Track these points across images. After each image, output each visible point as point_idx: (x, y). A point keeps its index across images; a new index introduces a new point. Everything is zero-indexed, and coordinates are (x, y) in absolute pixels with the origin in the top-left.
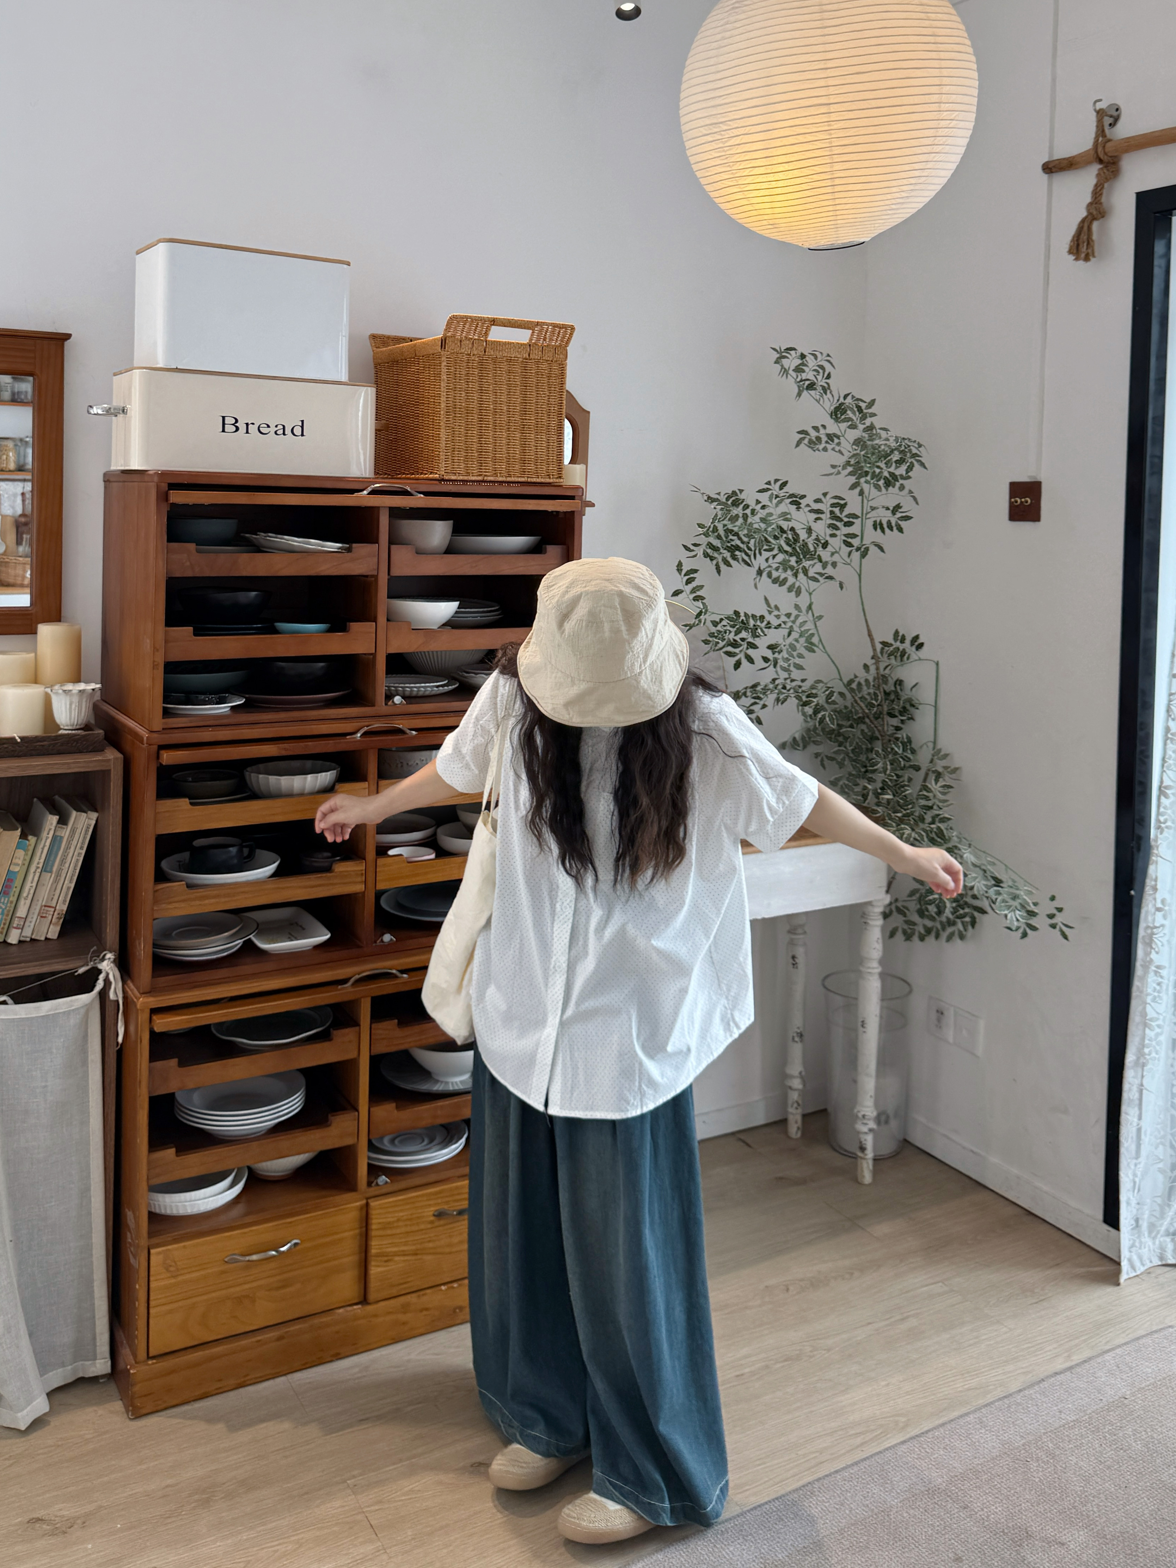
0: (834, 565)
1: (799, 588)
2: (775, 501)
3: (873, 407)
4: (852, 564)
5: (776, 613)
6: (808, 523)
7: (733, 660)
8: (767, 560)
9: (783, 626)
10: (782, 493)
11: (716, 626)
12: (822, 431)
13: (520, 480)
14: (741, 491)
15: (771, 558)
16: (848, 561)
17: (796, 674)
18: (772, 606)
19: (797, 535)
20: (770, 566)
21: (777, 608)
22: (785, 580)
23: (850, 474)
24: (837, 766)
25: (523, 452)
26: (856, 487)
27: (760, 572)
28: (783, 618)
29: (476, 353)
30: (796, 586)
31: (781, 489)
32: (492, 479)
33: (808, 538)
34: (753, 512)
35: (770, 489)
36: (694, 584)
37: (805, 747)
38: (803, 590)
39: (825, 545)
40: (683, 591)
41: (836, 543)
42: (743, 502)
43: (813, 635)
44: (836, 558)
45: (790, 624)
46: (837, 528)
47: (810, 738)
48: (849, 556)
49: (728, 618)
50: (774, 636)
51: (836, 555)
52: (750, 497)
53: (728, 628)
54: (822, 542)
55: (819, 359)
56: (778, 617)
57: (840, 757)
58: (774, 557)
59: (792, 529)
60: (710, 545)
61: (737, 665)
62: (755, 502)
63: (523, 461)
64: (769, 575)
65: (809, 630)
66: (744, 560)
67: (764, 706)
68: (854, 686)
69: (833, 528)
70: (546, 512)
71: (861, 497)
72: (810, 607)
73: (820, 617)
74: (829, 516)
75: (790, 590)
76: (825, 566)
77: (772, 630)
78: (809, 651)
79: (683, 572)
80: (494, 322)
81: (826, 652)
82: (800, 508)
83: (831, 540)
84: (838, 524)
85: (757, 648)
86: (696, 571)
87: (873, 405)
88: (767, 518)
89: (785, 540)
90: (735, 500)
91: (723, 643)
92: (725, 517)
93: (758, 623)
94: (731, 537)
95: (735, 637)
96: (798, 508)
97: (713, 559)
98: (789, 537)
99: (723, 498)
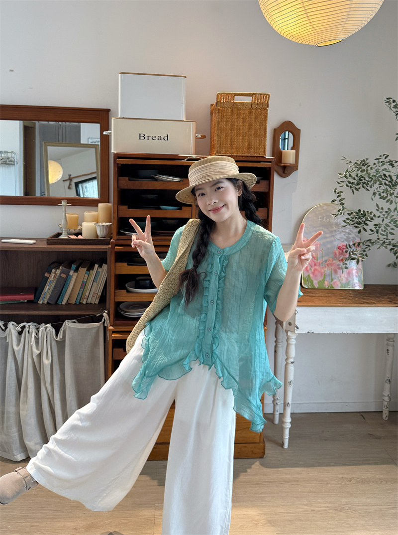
1: (392, 201)
5: (381, 211)
7: (358, 230)
8: (377, 189)
9: (382, 216)
10: (385, 161)
11: (350, 215)
13: (248, 155)
14: (367, 159)
17: (390, 237)
18: (380, 208)
19: (392, 178)
21: (382, 209)
25: (249, 144)
27: (374, 194)
29: (229, 107)
31: (386, 158)
34: (371, 168)
35: (380, 159)
36: (340, 198)
38: (394, 202)
40: (336, 200)
43: (397, 221)
45: (386, 216)
49: (356, 213)
50: (377, 221)
52: (371, 162)
53: (356, 216)
58: (380, 187)
59: (389, 176)
60: (349, 182)
61: (359, 232)
62: (373, 164)
63: (249, 148)
65: (395, 219)
67: (370, 249)
72: (396, 209)
75: (387, 202)
77: (377, 218)
79: (337, 192)
80: (236, 94)
85: (368, 225)
86: (342, 192)
88: (377, 171)
89: (387, 180)
90: (364, 163)
91: (353, 223)
92: (358, 170)
93: (369, 215)
94: (362, 179)
95: (359, 220)
96: (393, 167)
97: (351, 187)
98: (389, 179)
99: (359, 162)
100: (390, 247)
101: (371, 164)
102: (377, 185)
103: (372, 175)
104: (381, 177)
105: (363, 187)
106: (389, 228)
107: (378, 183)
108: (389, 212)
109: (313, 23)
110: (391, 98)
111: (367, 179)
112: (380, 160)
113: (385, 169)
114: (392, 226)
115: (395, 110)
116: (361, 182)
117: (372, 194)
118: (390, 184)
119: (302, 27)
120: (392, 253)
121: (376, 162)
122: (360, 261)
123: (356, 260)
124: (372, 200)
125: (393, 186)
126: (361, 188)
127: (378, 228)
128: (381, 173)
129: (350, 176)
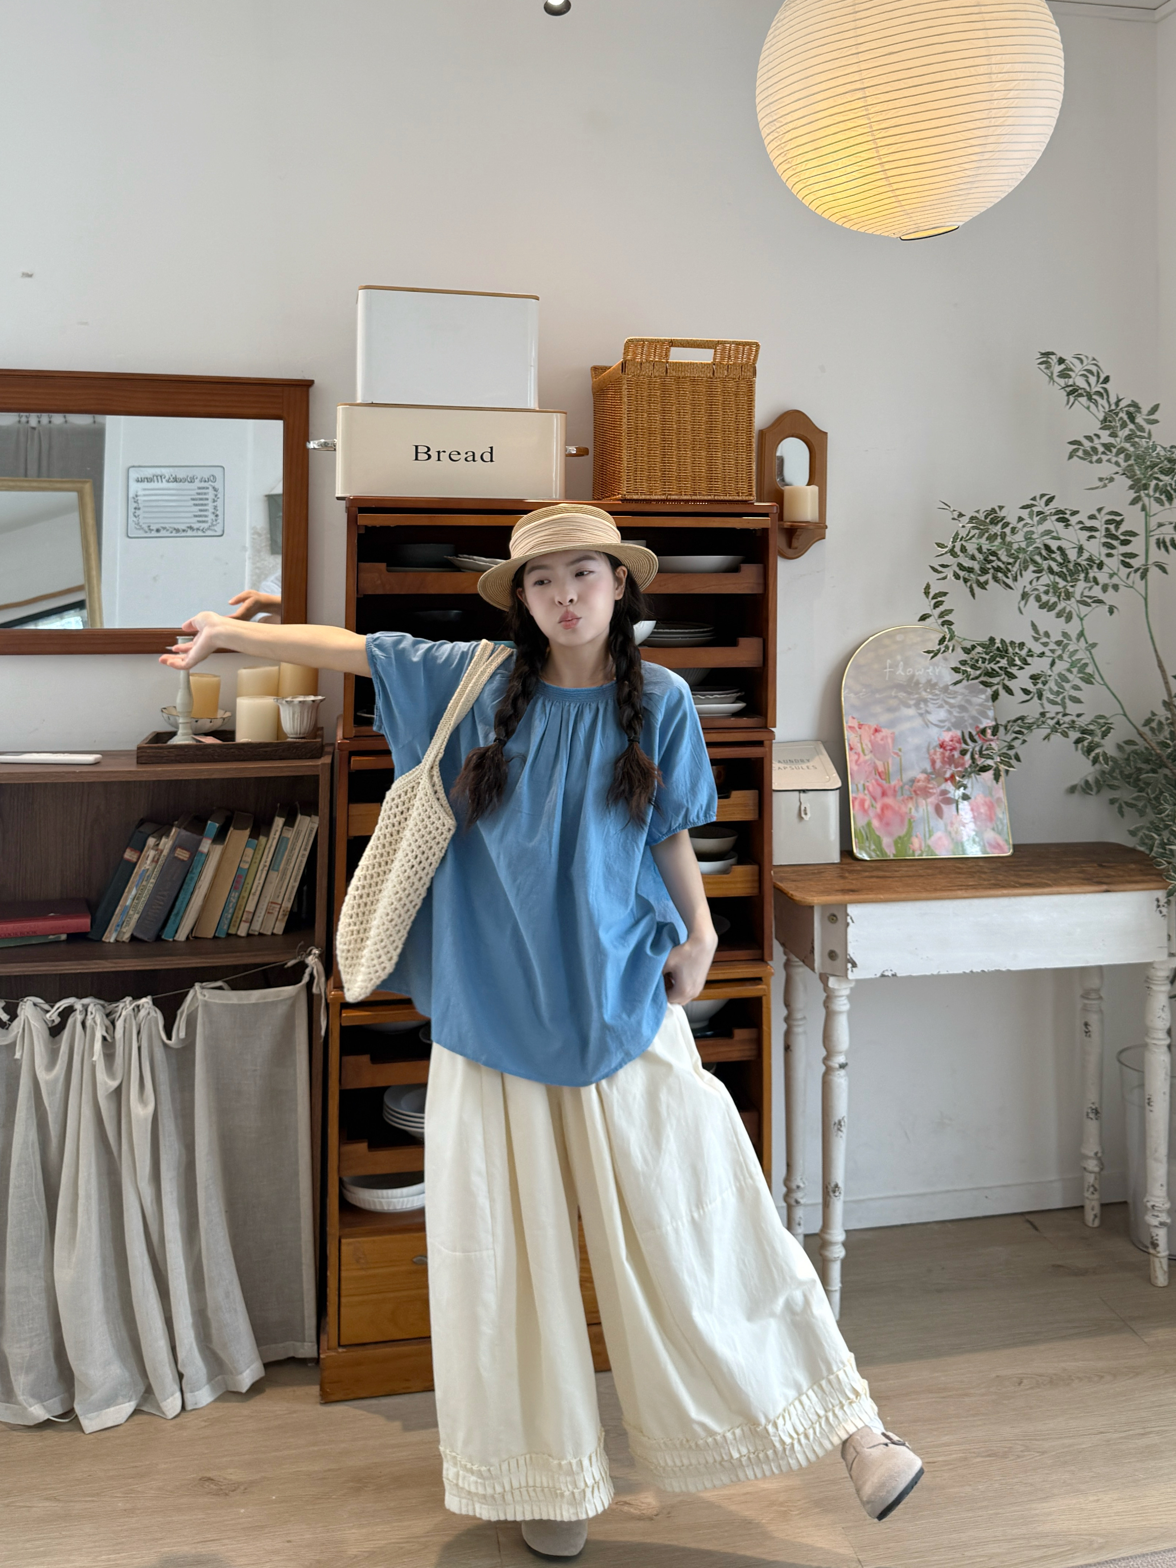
0: (1116, 587)
1: (1070, 613)
2: (1036, 519)
3: (1157, 413)
4: (1135, 586)
5: (1044, 640)
6: (1079, 541)
7: (990, 691)
8: (1031, 583)
9: (1048, 653)
10: (1047, 510)
11: (968, 654)
12: (1096, 441)
13: (706, 498)
14: (1001, 508)
15: (1035, 580)
16: (1130, 582)
17: (1073, 708)
18: (1041, 632)
19: (1066, 555)
20: (1037, 589)
21: (1047, 635)
22: (1055, 605)
23: (1131, 487)
24: (1137, 813)
25: (710, 470)
26: (1137, 502)
27: (1025, 596)
28: (1052, 646)
29: (657, 374)
30: (1067, 611)
31: (1047, 504)
32: (676, 497)
33: (1078, 558)
34: (1014, 531)
35: (1034, 505)
36: (941, 609)
37: (1098, 791)
38: (1074, 616)
39: (1100, 566)
40: (930, 616)
41: (1112, 564)
42: (1002, 519)
43: (1086, 665)
44: (1115, 580)
45: (1059, 652)
46: (1112, 547)
47: (1104, 781)
48: (1128, 577)
49: (982, 646)
50: (1038, 665)
51: (1115, 576)
52: (1011, 514)
53: (984, 656)
54: (1097, 562)
55: (1085, 362)
56: (1045, 644)
57: (1140, 804)
58: (1038, 578)
59: (1060, 548)
60: (960, 566)
61: (995, 696)
62: (1017, 519)
63: (710, 480)
64: (1038, 599)
65: (1081, 659)
66: (1004, 583)
67: (1024, 741)
68: (1154, 725)
69: (1108, 547)
70: (734, 529)
71: (1143, 513)
72: (1081, 634)
73: (1094, 645)
74: (1104, 533)
75: (1059, 615)
76: (1105, 588)
77: (1036, 659)
78: (1087, 683)
79: (931, 595)
80: (670, 343)
81: (1105, 684)
82: (1070, 525)
83: (1106, 561)
84: (1115, 543)
85: (1016, 677)
87: (1156, 410)
88: (1028, 538)
89: (1054, 560)
90: (994, 517)
91: (978, 672)
92: (980, 536)
93: (1017, 650)
94: (991, 558)
95: (992, 665)
96: (1067, 526)
97: (966, 581)
98: (1057, 556)
99: (981, 516)
100: (1074, 735)
101: (1013, 521)
102: (1029, 575)
103: (1015, 546)
104: (1040, 554)
105: (996, 579)
106: (1067, 686)
107: (1032, 568)
108: (1066, 641)
109: (898, 192)
110: (1053, 354)
111: (1004, 558)
112: (1035, 509)
113: (1048, 532)
114: (1074, 678)
115: (1062, 382)
116: (989, 566)
117: (1019, 597)
118: (1064, 570)
119: (872, 199)
120: (1080, 752)
121: (1025, 513)
122: (1003, 773)
123: (991, 772)
124: (1021, 612)
125: (1072, 573)
126: (991, 582)
127: (1040, 686)
128: (1039, 544)
129: (962, 551)
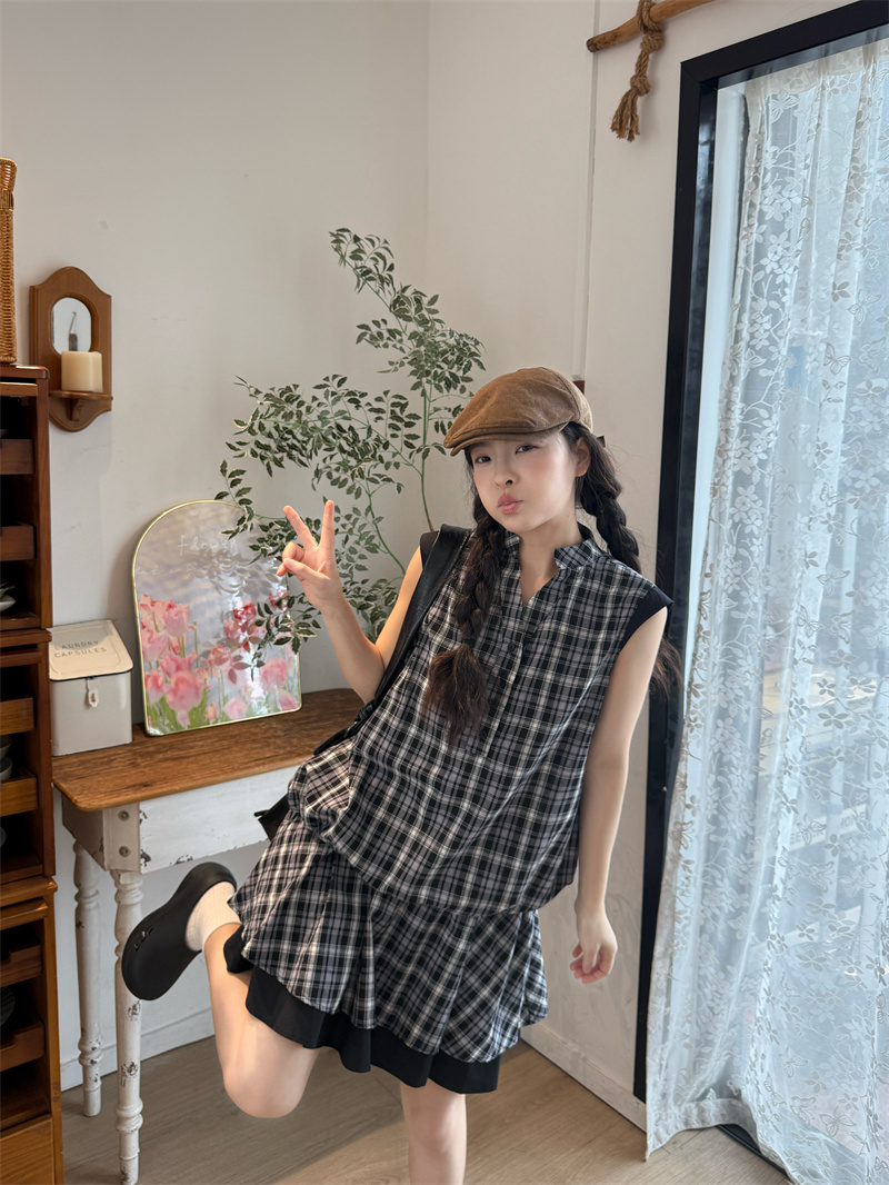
1: (359, 488)
2: (330, 398)
4: (414, 465)
6: (368, 422)
8: (324, 460)
10: (339, 390)
12: (382, 326)
14: (296, 386)
15: (329, 457)
16: (411, 461)
19: (355, 435)
20: (328, 467)
22: (346, 480)
23: (413, 373)
26: (418, 387)
27: (318, 473)
28: (343, 521)
30: (357, 485)
31: (339, 386)
33: (367, 437)
35: (327, 386)
36: (239, 487)
38: (363, 492)
39: (386, 446)
40: (227, 494)
42: (298, 397)
43: (373, 537)
45: (349, 526)
46: (398, 429)
48: (409, 457)
51: (397, 456)
52: (305, 393)
54: (383, 442)
58: (332, 457)
59: (351, 428)
60: (257, 444)
62: (311, 398)
64: (330, 475)
65: (370, 532)
66: (299, 460)
69: (394, 428)
71: (423, 397)
72: (369, 509)
73: (380, 519)
74: (389, 415)
75: (349, 492)
76: (387, 466)
78: (372, 552)
79: (227, 474)
81: (389, 552)
82: (360, 406)
83: (391, 440)
84: (399, 424)
86: (242, 472)
87: (435, 301)
88: (322, 418)
90: (288, 395)
92: (277, 414)
94: (287, 436)
96: (357, 407)
97: (263, 458)
98: (348, 436)
99: (276, 394)
101: (308, 400)
102: (322, 454)
103: (310, 425)
104: (332, 433)
105: (291, 457)
108: (354, 516)
110: (348, 231)
111: (299, 436)
112: (328, 389)
113: (341, 413)
114: (361, 549)
116: (284, 444)
117: (313, 474)
118: (354, 449)
121: (318, 393)
125: (361, 452)
126: (287, 459)
128: (331, 423)
129: (260, 428)
